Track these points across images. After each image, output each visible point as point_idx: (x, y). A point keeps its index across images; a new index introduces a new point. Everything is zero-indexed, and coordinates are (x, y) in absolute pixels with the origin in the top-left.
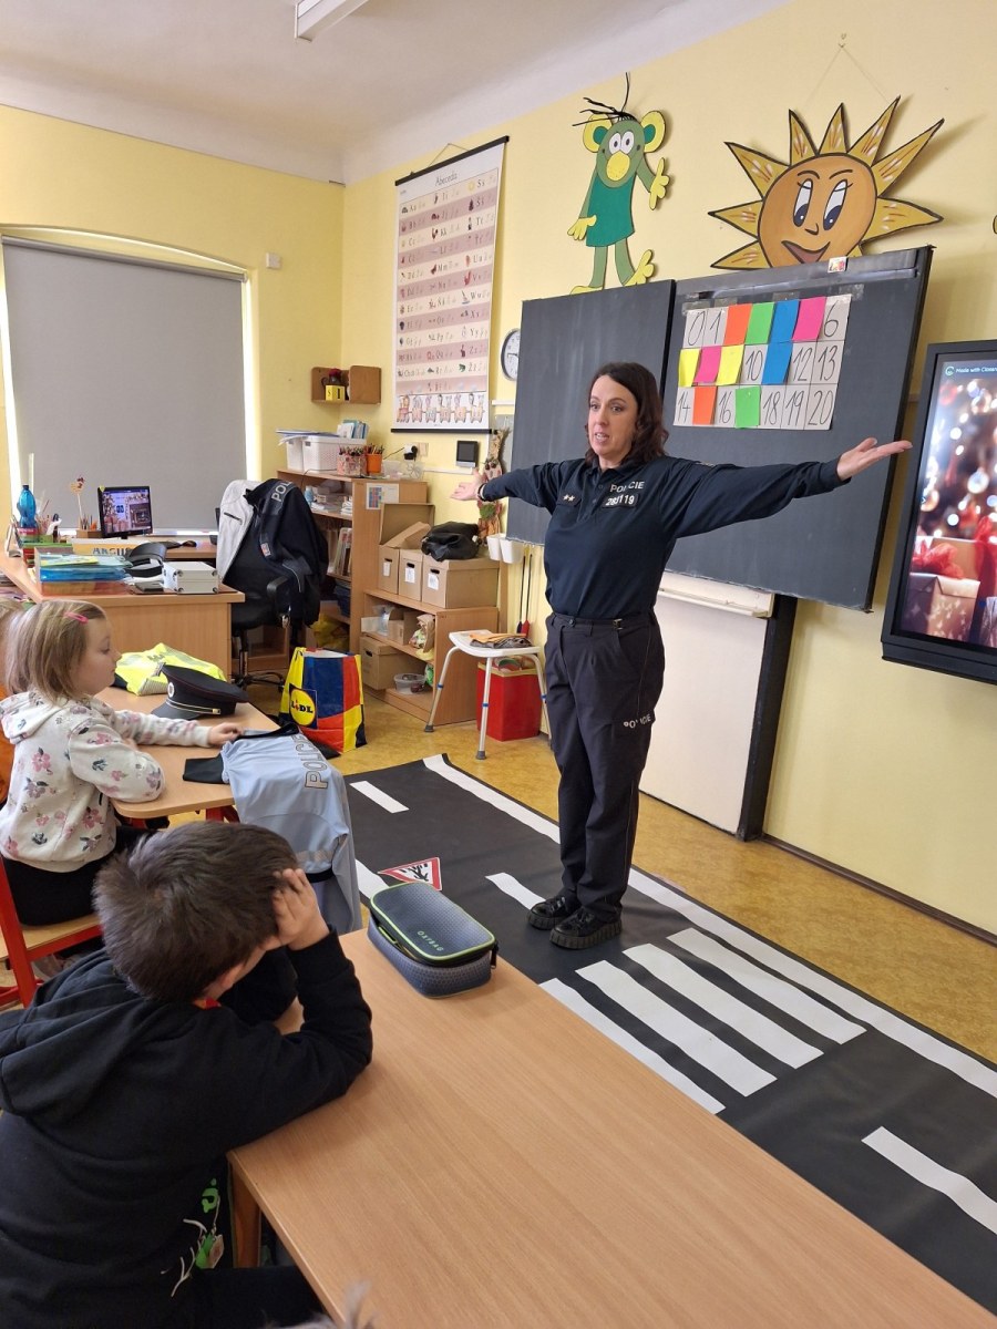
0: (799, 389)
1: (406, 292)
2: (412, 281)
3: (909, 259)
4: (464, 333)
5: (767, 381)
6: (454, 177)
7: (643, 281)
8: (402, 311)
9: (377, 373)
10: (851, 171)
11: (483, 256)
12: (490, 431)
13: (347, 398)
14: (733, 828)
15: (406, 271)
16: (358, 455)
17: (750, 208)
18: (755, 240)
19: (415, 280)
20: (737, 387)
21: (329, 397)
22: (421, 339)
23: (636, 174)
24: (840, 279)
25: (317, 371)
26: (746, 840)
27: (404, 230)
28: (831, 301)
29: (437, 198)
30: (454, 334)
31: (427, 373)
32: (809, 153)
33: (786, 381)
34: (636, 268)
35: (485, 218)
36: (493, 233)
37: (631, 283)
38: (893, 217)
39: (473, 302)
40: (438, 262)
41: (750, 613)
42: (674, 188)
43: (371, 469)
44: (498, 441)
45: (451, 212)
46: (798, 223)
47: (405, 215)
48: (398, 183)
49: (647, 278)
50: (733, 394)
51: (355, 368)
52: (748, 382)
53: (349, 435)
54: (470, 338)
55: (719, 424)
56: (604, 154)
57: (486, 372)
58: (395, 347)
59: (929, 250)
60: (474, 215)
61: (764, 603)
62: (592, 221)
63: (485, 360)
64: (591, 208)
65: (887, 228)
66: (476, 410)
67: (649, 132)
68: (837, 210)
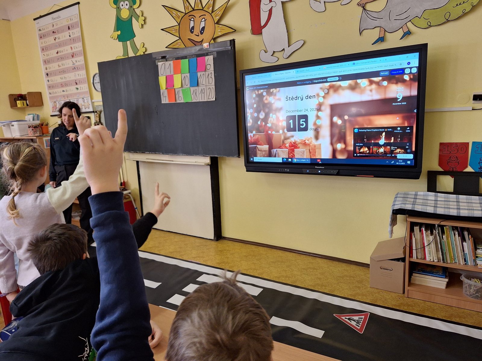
0: (203, 88)
1: (47, 62)
2: (48, 57)
3: (229, 44)
4: (75, 76)
5: (191, 86)
6: (59, 17)
7: (143, 54)
8: (46, 69)
9: (40, 94)
10: (205, 15)
11: (78, 47)
12: (93, 112)
13: (27, 105)
14: (213, 238)
15: (45, 53)
16: (37, 127)
17: (175, 28)
18: (179, 38)
19: (50, 57)
20: (182, 88)
21: (19, 106)
22: (57, 79)
23: (132, 16)
24: (208, 51)
25: (11, 96)
26: (217, 240)
27: (41, 38)
28: (207, 58)
29: (53, 25)
30: (71, 76)
31: (62, 92)
32: (191, 9)
33: (198, 85)
34: (139, 49)
35: (76, 32)
36: (80, 38)
37: (138, 54)
38: (221, 30)
39: (77, 64)
40: (59, 50)
41: (203, 164)
42: (147, 21)
43: (44, 132)
44: (98, 115)
45: (60, 31)
46: (192, 32)
47: (40, 32)
48: (35, 19)
49: (144, 53)
50: (181, 91)
51: (29, 93)
52: (185, 86)
53: (31, 120)
54: (78, 77)
55: (178, 102)
56: (119, 9)
57: (88, 90)
58: (46, 83)
59: (234, 40)
60: (71, 31)
61: (207, 160)
62: (119, 33)
63: (86, 85)
64: (117, 28)
65: (220, 34)
66: (86, 104)
68: (203, 28)
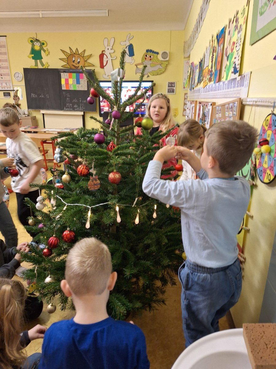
0: (82, 85)
3: (92, 71)
5: (77, 83)
10: (80, 57)
17: (65, 59)
18: (67, 64)
28: (83, 74)
32: (73, 53)
35: (3, 50)
36: (6, 53)
38: (88, 64)
42: (50, 53)
46: (74, 62)
52: (74, 84)
54: (3, 72)
55: (70, 89)
57: (10, 79)
59: (94, 69)
61: (82, 113)
62: (33, 55)
66: (8, 86)
67: (43, 44)
68: (79, 62)
